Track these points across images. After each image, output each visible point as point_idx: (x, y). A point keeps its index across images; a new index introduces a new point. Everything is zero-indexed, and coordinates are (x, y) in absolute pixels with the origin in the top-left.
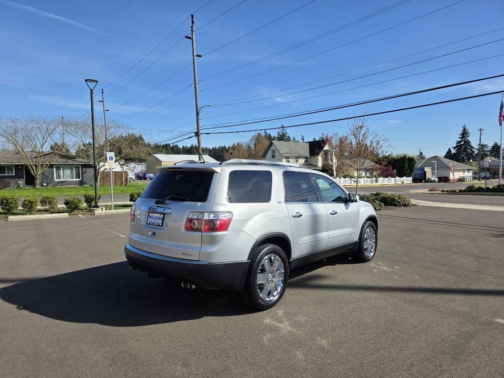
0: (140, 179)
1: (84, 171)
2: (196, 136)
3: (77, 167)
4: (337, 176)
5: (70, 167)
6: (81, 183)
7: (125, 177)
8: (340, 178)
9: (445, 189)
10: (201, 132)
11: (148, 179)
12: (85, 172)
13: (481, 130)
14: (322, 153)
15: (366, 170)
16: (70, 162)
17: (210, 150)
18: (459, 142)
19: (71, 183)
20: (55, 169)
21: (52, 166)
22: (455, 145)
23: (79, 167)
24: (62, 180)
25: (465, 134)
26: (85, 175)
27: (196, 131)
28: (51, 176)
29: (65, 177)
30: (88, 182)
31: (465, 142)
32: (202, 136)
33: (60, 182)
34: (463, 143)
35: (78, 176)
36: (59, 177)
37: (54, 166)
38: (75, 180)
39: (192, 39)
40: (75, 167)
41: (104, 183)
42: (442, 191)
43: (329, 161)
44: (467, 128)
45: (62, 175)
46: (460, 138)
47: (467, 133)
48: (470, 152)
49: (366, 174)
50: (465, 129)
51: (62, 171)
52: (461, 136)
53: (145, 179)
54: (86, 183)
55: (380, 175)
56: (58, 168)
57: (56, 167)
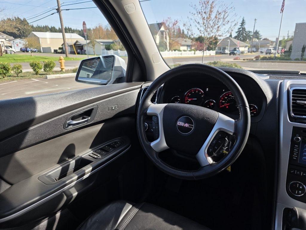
0: (24, 52)
2: (58, 12)
4: (170, 49)
8: (172, 51)
9: (245, 58)
10: (61, 8)
11: (30, 52)
13: (255, 20)
14: (159, 33)
15: (188, 46)
17: (80, 31)
18: (239, 29)
22: (237, 31)
25: (243, 23)
27: (57, 8)
31: (243, 28)
32: (62, 13)
34: (241, 29)
42: (244, 60)
43: (164, 38)
44: (245, 19)
46: (240, 26)
47: (244, 23)
48: (245, 35)
49: (187, 49)
50: (243, 20)
52: (241, 25)
53: (27, 52)
55: (196, 49)
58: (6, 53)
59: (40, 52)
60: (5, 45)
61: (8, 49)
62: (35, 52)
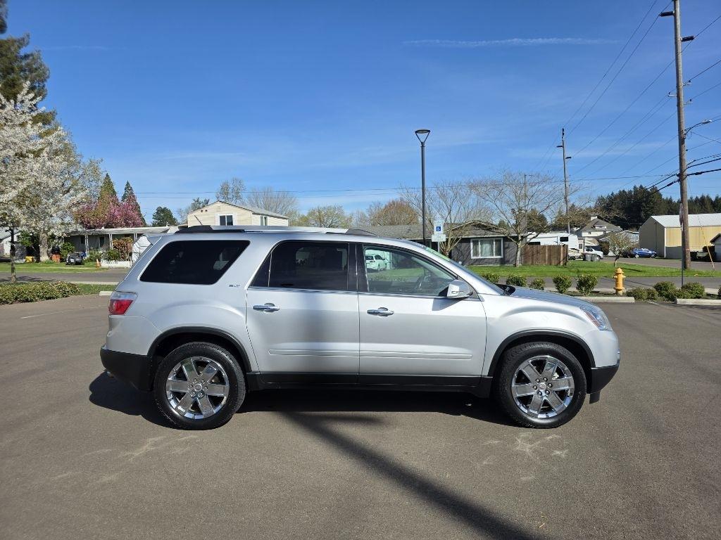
1: (506, 246)
2: (679, 181)
3: (498, 241)
5: (490, 240)
6: (503, 262)
7: (564, 253)
11: (637, 256)
12: (507, 248)
16: (490, 235)
19: (490, 261)
20: (472, 244)
21: (467, 240)
23: (500, 241)
24: (480, 257)
26: (508, 250)
27: (678, 172)
28: (467, 254)
29: (483, 253)
30: (511, 260)
33: (477, 260)
35: (498, 253)
36: (476, 253)
37: (471, 240)
38: (495, 257)
39: (675, 15)
40: (496, 241)
41: (533, 262)
45: (480, 251)
51: (479, 246)
53: (633, 256)
54: (508, 261)
56: (476, 243)
57: (473, 242)
58: (584, 260)
59: (661, 257)
60: (586, 245)
61: (590, 252)
62: (649, 256)
